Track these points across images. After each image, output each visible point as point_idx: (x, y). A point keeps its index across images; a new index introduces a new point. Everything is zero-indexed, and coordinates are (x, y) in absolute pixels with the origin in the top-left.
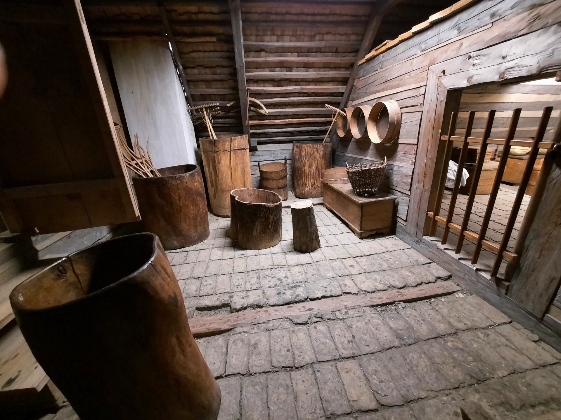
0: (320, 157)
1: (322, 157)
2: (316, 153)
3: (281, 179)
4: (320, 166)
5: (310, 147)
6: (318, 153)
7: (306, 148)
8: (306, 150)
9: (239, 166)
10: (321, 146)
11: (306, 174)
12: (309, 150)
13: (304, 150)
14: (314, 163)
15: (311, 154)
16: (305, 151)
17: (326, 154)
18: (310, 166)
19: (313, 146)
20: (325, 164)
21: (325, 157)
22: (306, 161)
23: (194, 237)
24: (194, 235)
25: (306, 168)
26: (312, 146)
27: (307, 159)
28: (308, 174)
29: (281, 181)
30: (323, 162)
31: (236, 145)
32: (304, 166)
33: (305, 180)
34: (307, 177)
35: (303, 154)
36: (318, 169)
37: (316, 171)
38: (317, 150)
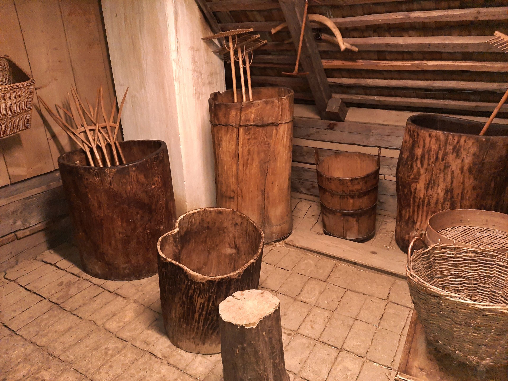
0: (462, 170)
1: (470, 170)
2: (451, 157)
3: (353, 197)
4: (457, 191)
5: (438, 139)
6: (458, 156)
7: (428, 140)
8: (427, 145)
9: (255, 156)
10: (470, 143)
11: (417, 200)
12: (434, 147)
13: (421, 143)
14: (441, 180)
15: (437, 158)
16: (424, 147)
17: (483, 163)
18: (430, 184)
19: (447, 140)
20: (474, 188)
21: (480, 171)
22: (422, 171)
23: (124, 269)
24: (124, 266)
25: (421, 185)
26: (442, 138)
27: (425, 166)
28: (423, 201)
29: (351, 201)
30: (470, 182)
31: (253, 116)
32: (416, 180)
33: (414, 211)
34: (418, 207)
35: (419, 152)
36: (452, 197)
37: (445, 200)
38: (457, 151)
